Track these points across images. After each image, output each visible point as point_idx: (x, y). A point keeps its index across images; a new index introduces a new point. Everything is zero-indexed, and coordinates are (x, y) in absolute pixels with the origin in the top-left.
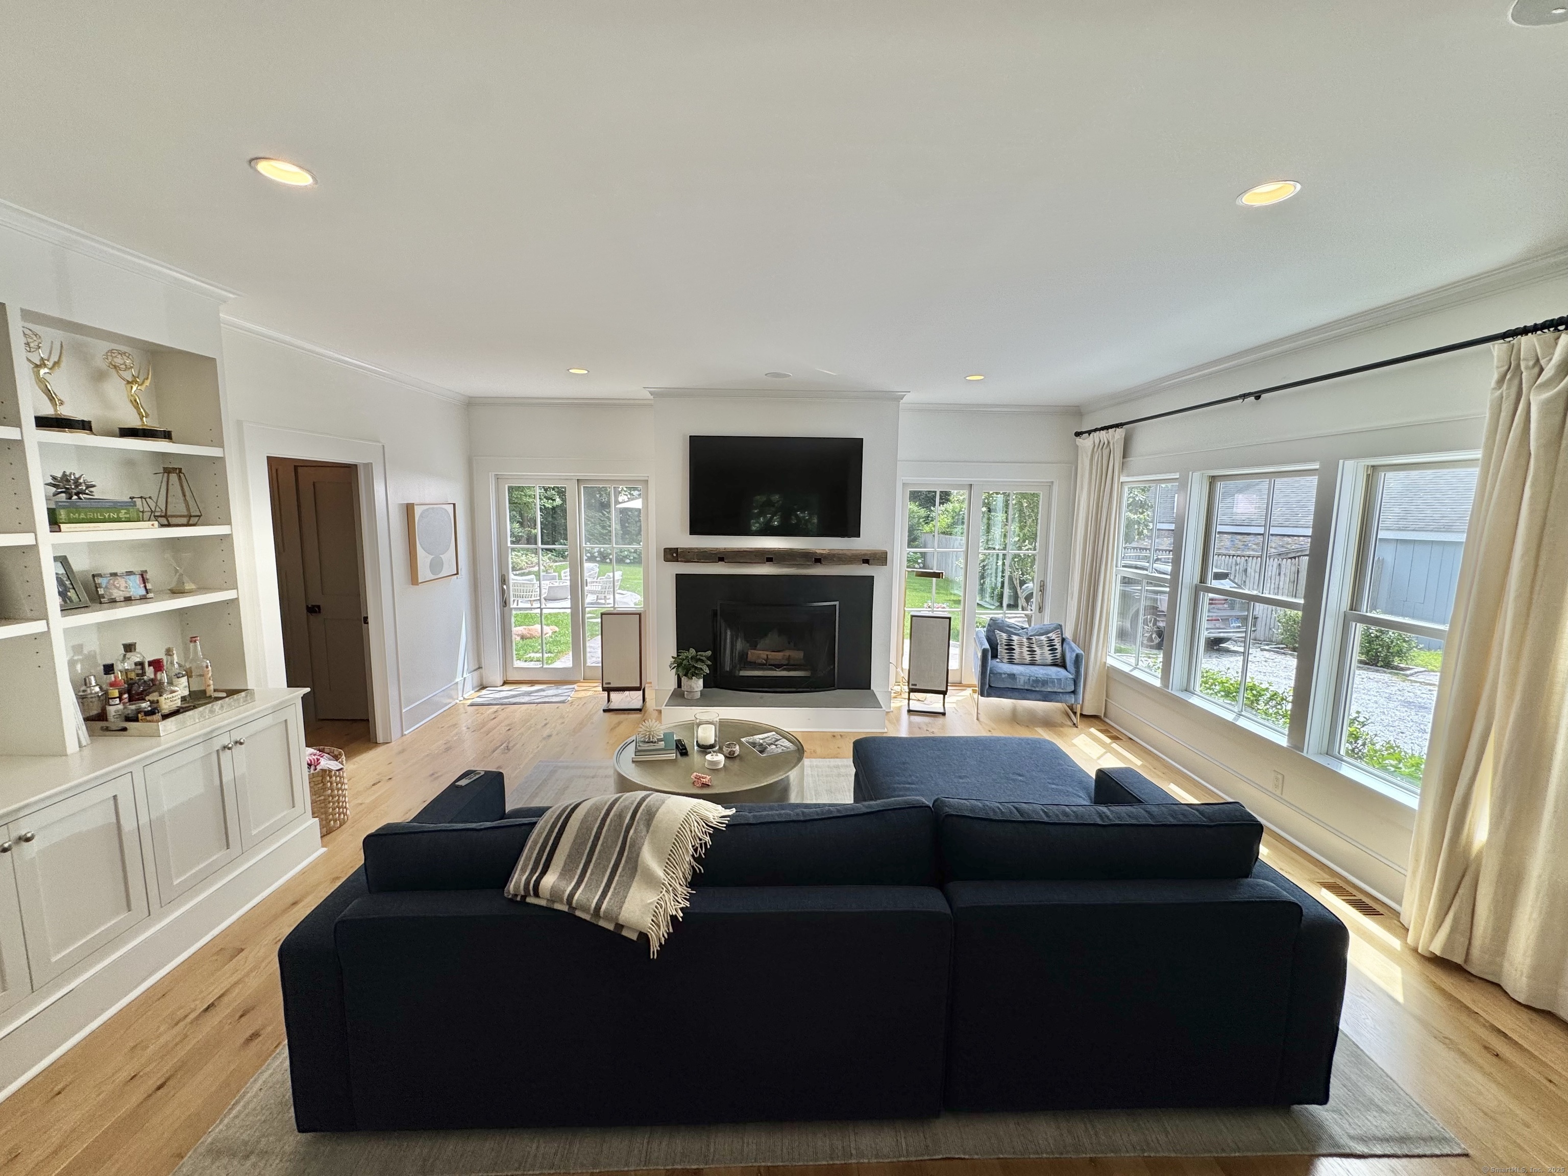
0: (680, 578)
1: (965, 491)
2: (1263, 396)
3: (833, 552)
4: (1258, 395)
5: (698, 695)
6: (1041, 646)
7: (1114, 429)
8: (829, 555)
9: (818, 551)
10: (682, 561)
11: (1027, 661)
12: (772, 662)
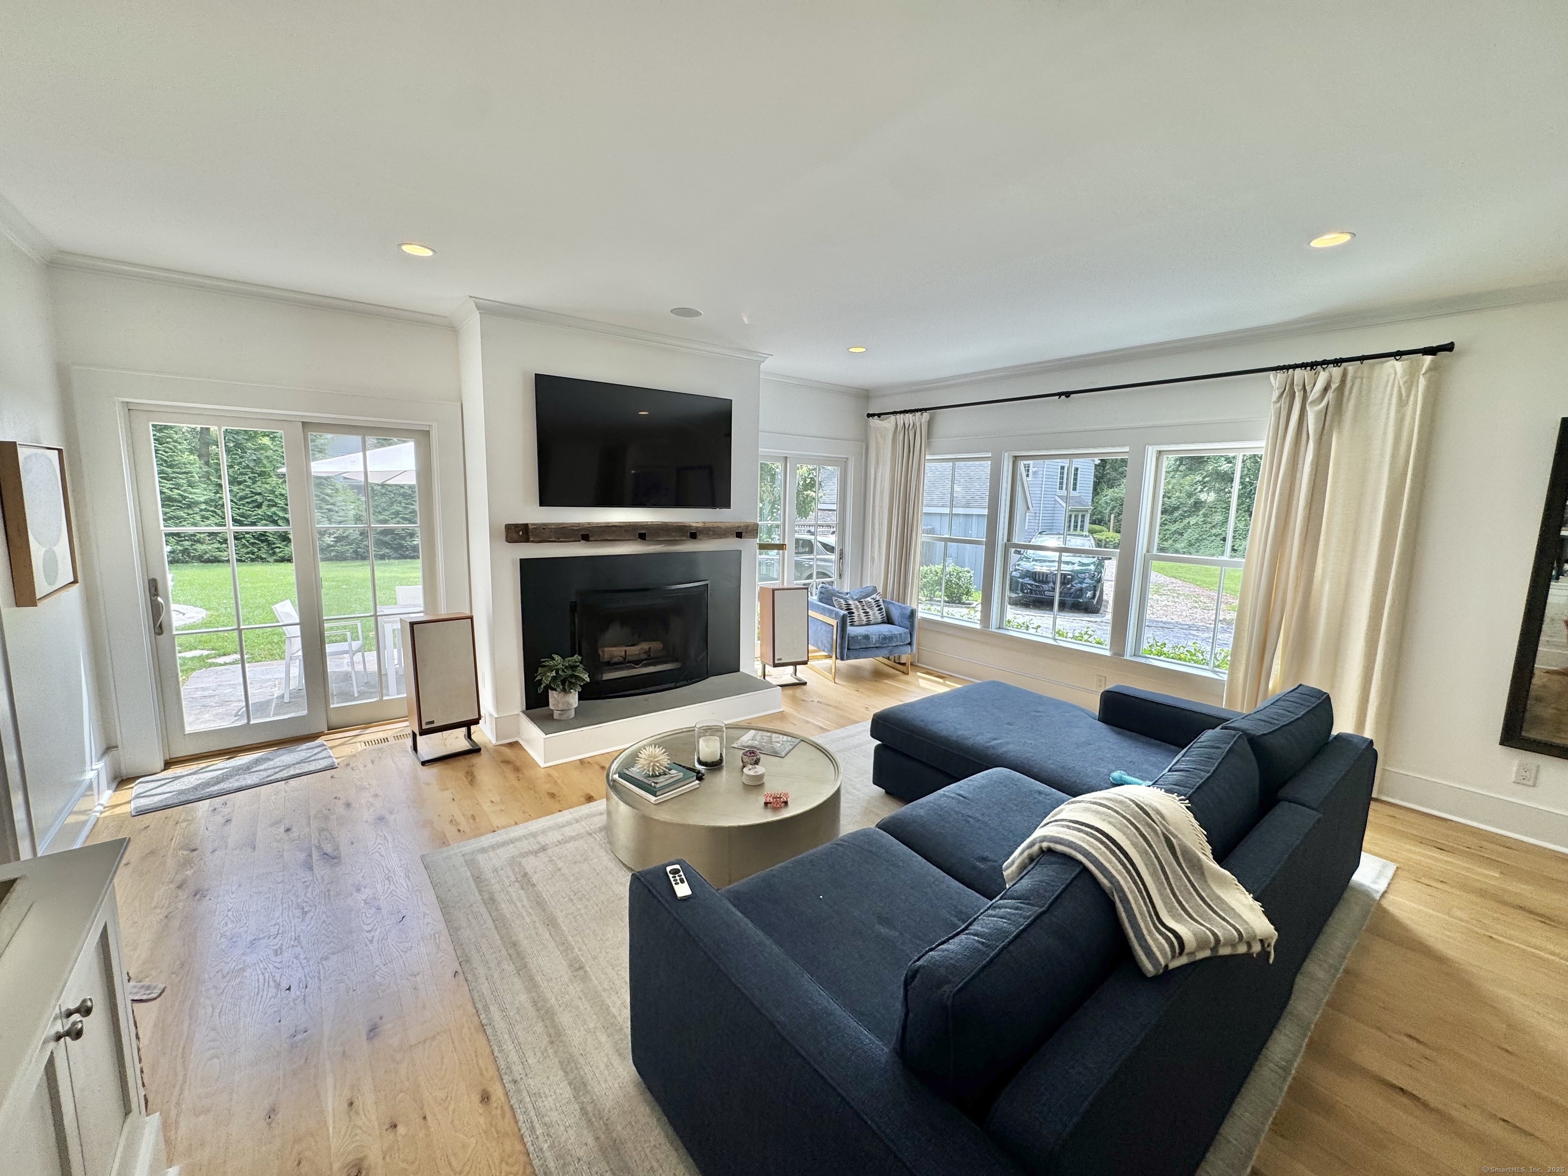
0: (526, 565)
1: (779, 464)
2: (1072, 395)
3: (707, 525)
4: (1067, 394)
5: (572, 714)
6: (871, 608)
7: (919, 413)
8: (704, 528)
9: (694, 525)
10: (533, 542)
11: (864, 622)
12: (630, 658)
